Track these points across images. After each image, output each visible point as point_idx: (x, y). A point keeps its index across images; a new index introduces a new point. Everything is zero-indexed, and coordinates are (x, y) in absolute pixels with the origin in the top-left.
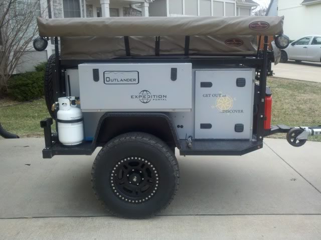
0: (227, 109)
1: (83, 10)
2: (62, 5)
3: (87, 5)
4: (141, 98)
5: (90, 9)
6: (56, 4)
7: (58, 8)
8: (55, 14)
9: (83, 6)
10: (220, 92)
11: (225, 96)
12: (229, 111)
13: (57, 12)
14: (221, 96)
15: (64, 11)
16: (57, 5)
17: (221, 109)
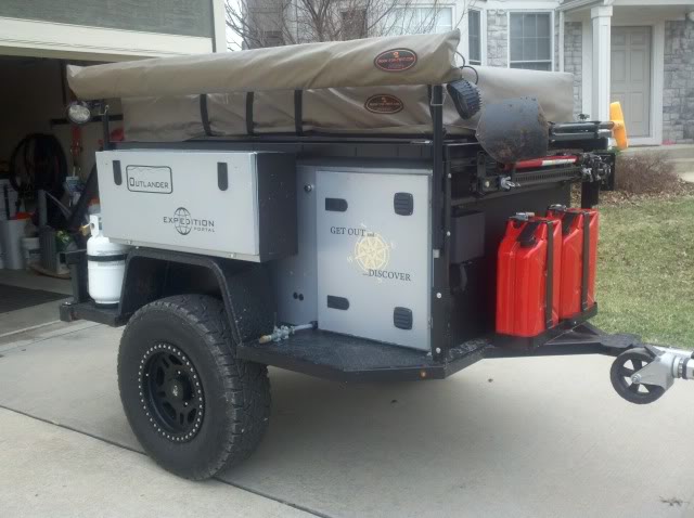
0: (378, 268)
1: (557, 36)
2: (508, 28)
3: (566, 24)
4: (177, 224)
5: (576, 32)
6: (494, 27)
7: (496, 34)
8: (489, 48)
9: (557, 26)
10: (363, 226)
11: (373, 235)
12: (381, 274)
13: (493, 43)
14: (365, 233)
15: (511, 40)
16: (496, 28)
17: (366, 267)
